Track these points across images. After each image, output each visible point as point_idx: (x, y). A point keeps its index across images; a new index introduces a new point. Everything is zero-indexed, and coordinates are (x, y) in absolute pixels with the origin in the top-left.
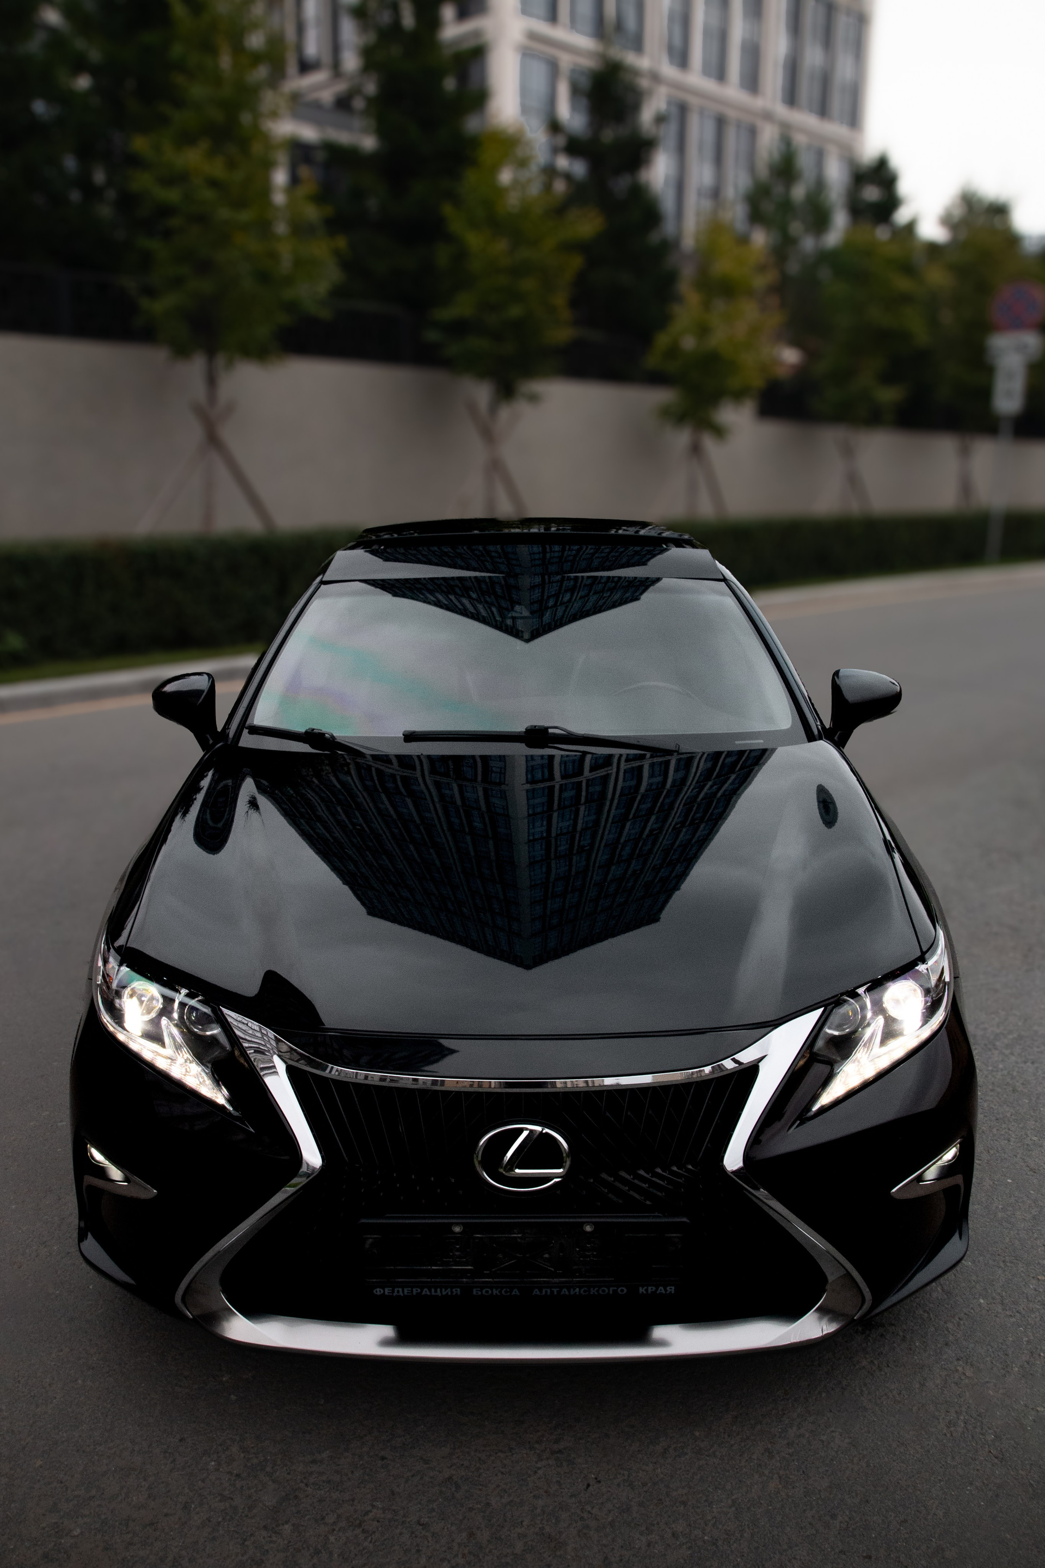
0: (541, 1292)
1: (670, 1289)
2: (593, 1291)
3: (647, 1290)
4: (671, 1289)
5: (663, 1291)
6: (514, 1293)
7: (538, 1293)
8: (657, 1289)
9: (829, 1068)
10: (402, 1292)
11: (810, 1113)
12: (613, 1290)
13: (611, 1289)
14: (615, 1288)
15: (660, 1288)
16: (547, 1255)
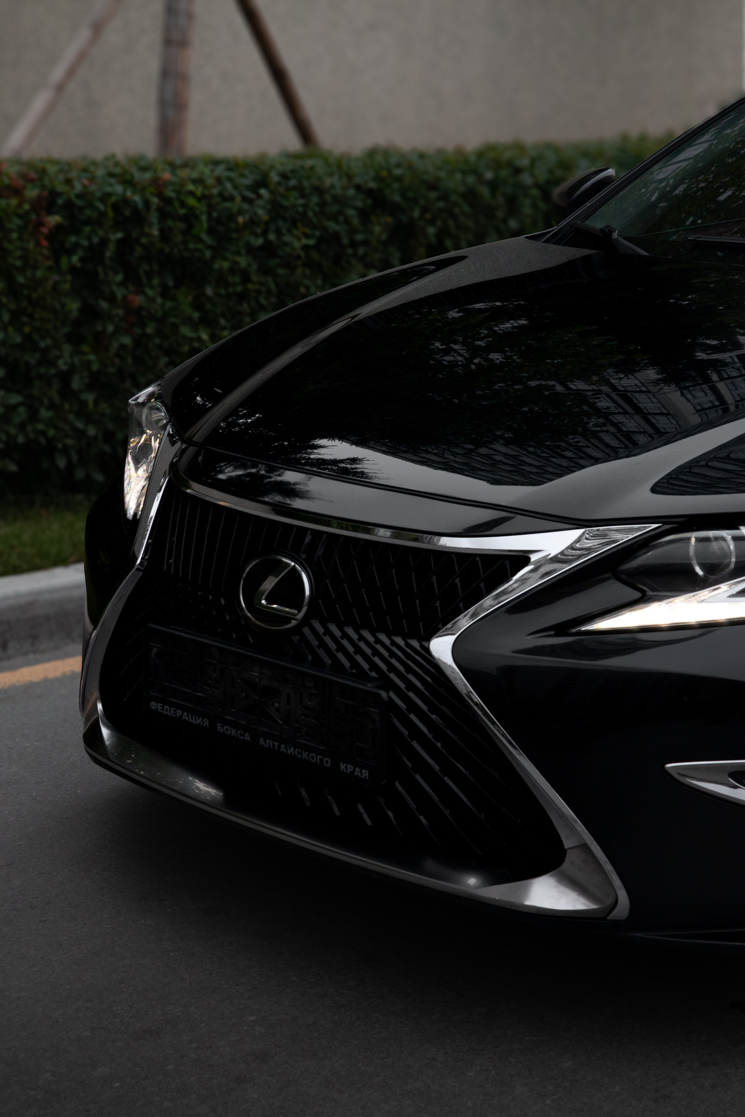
0: (266, 744)
1: (365, 773)
2: (305, 755)
5: (359, 774)
7: (264, 743)
8: (354, 769)
9: (638, 595)
10: (169, 711)
11: (574, 631)
12: (320, 759)
13: (319, 757)
14: (322, 757)
15: (358, 769)
16: (277, 704)
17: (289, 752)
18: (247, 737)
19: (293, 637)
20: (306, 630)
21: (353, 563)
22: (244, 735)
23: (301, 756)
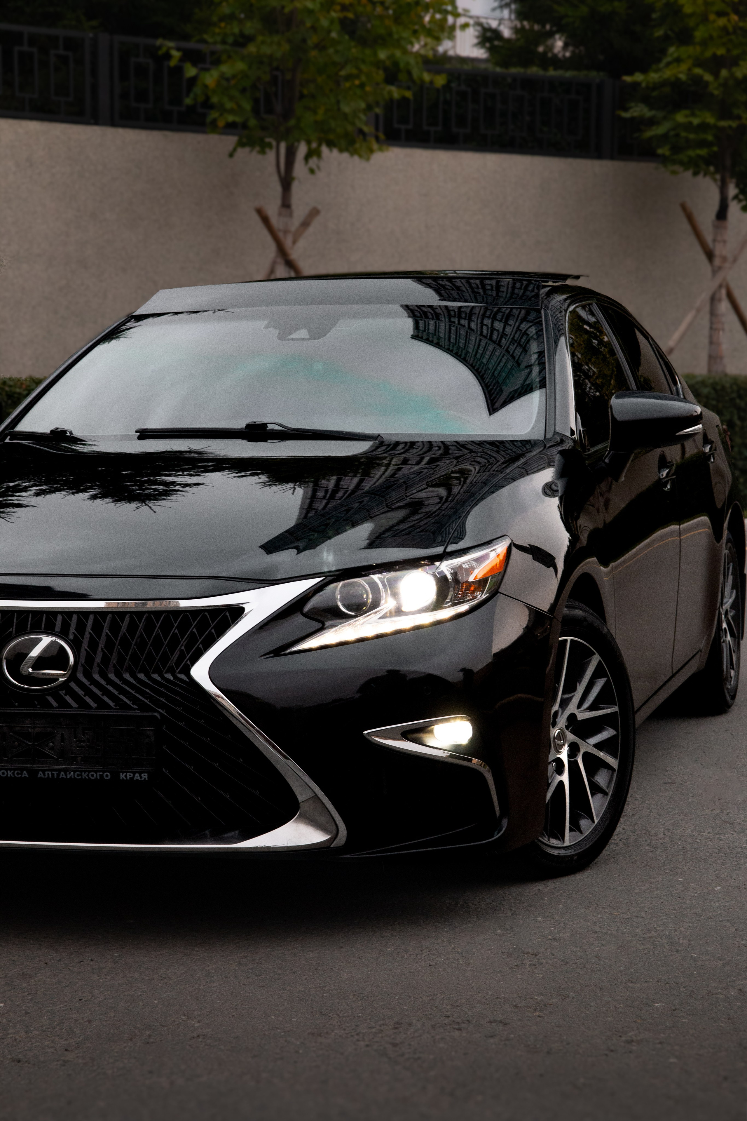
0: (44, 775)
1: (145, 775)
2: (85, 775)
3: (126, 776)
5: (139, 778)
7: (42, 776)
8: (134, 775)
9: (320, 625)
11: (286, 651)
12: (100, 775)
13: (98, 774)
14: (101, 773)
15: (137, 774)
16: (51, 744)
17: (68, 777)
18: (25, 774)
19: (60, 692)
20: (72, 685)
21: (106, 630)
22: (21, 774)
23: (80, 777)
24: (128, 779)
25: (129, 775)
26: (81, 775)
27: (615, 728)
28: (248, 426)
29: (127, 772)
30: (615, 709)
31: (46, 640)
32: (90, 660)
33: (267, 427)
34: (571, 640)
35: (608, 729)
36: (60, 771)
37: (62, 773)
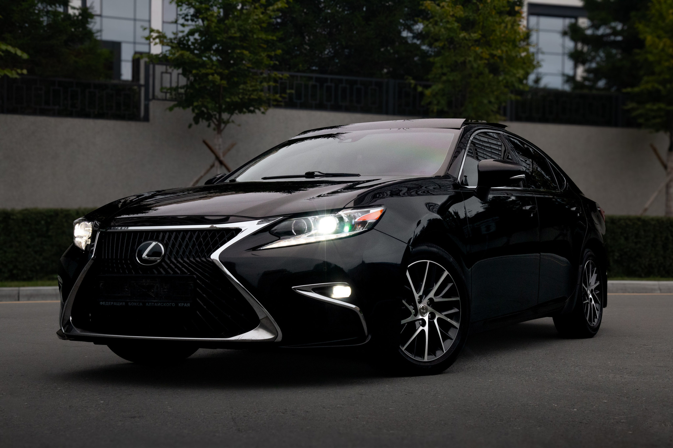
0: (149, 305)
2: (164, 305)
3: (181, 305)
4: (189, 305)
5: (186, 306)
6: (140, 305)
7: (148, 305)
8: (184, 304)
9: (278, 238)
10: (108, 304)
11: (259, 249)
13: (170, 304)
14: (171, 303)
15: (186, 304)
16: (153, 291)
17: (158, 305)
18: (141, 304)
19: (158, 267)
20: (163, 263)
21: (179, 239)
22: (140, 304)
23: (163, 305)
24: (182, 306)
25: (182, 304)
26: (163, 304)
27: (459, 309)
28: (306, 173)
29: (181, 303)
30: (458, 299)
31: (154, 243)
32: (171, 252)
33: (315, 174)
34: (430, 262)
35: (454, 309)
36: (155, 303)
37: (156, 304)
